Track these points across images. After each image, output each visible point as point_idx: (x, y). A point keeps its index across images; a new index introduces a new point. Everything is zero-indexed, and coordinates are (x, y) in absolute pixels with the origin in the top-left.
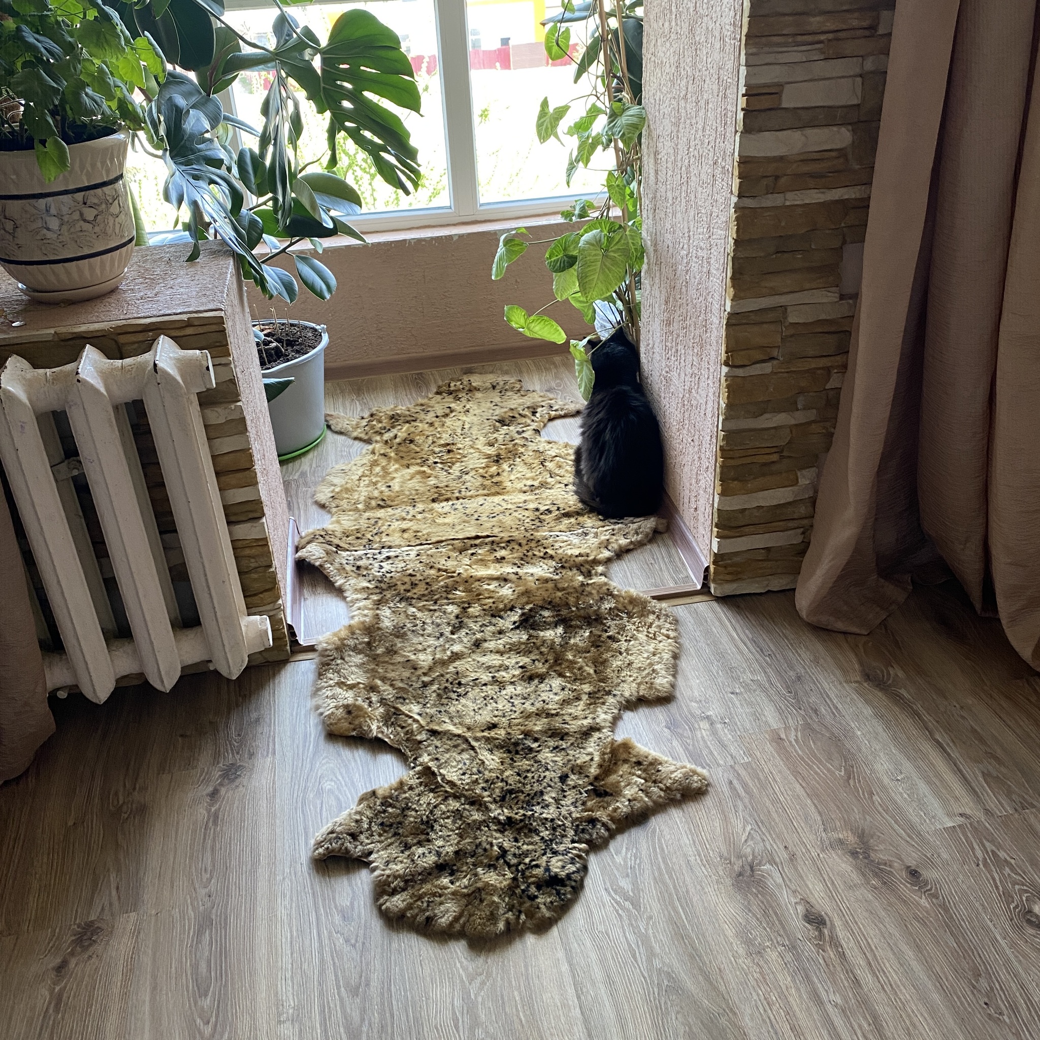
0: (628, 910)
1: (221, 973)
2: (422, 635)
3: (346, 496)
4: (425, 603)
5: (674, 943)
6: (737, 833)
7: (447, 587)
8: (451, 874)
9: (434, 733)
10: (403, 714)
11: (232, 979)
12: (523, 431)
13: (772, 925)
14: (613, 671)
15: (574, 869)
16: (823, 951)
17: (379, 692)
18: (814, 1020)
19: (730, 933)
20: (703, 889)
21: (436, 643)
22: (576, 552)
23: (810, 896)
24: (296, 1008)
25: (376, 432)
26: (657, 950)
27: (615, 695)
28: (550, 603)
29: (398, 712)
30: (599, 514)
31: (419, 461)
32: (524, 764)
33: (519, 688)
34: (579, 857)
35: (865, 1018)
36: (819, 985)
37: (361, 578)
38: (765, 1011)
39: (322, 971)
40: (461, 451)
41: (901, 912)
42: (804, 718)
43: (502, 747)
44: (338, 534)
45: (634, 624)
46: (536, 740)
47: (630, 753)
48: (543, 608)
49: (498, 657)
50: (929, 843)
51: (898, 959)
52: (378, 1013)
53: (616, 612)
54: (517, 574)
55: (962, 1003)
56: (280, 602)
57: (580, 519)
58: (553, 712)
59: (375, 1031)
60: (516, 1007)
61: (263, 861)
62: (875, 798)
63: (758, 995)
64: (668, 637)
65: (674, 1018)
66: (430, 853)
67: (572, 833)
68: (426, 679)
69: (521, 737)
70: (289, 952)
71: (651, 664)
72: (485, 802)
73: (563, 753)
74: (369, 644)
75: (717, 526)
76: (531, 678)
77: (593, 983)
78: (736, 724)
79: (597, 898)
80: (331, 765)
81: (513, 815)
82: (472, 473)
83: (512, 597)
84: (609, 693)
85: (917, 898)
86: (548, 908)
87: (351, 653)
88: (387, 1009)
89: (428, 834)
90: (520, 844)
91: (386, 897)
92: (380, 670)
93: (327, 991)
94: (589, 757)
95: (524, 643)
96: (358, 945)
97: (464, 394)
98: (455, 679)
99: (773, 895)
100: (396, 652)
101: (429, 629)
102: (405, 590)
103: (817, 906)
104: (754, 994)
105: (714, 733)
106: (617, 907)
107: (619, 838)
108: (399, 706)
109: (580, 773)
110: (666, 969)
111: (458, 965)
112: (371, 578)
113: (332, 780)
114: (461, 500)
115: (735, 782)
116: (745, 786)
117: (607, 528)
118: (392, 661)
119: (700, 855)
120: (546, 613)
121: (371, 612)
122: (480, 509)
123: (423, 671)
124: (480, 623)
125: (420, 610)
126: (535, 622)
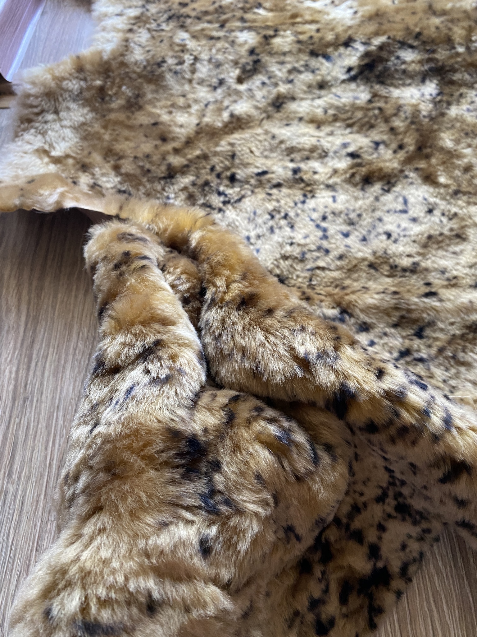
2: (190, 81)
4: (206, 25)
7: (246, 2)
21: (210, 97)
28: (418, 36)
33: (342, 198)
48: (403, 44)
49: (310, 130)
68: (176, 161)
74: (102, 90)
76: (367, 180)
83: (350, 23)
87: (73, 106)
95: (361, 109)
98: (227, 169)
100: (140, 108)
101: (203, 70)
118: (132, 122)
120: (409, 56)
121: (120, 35)
123: (176, 144)
124: (289, 66)
125: (194, 37)
126: (386, 69)
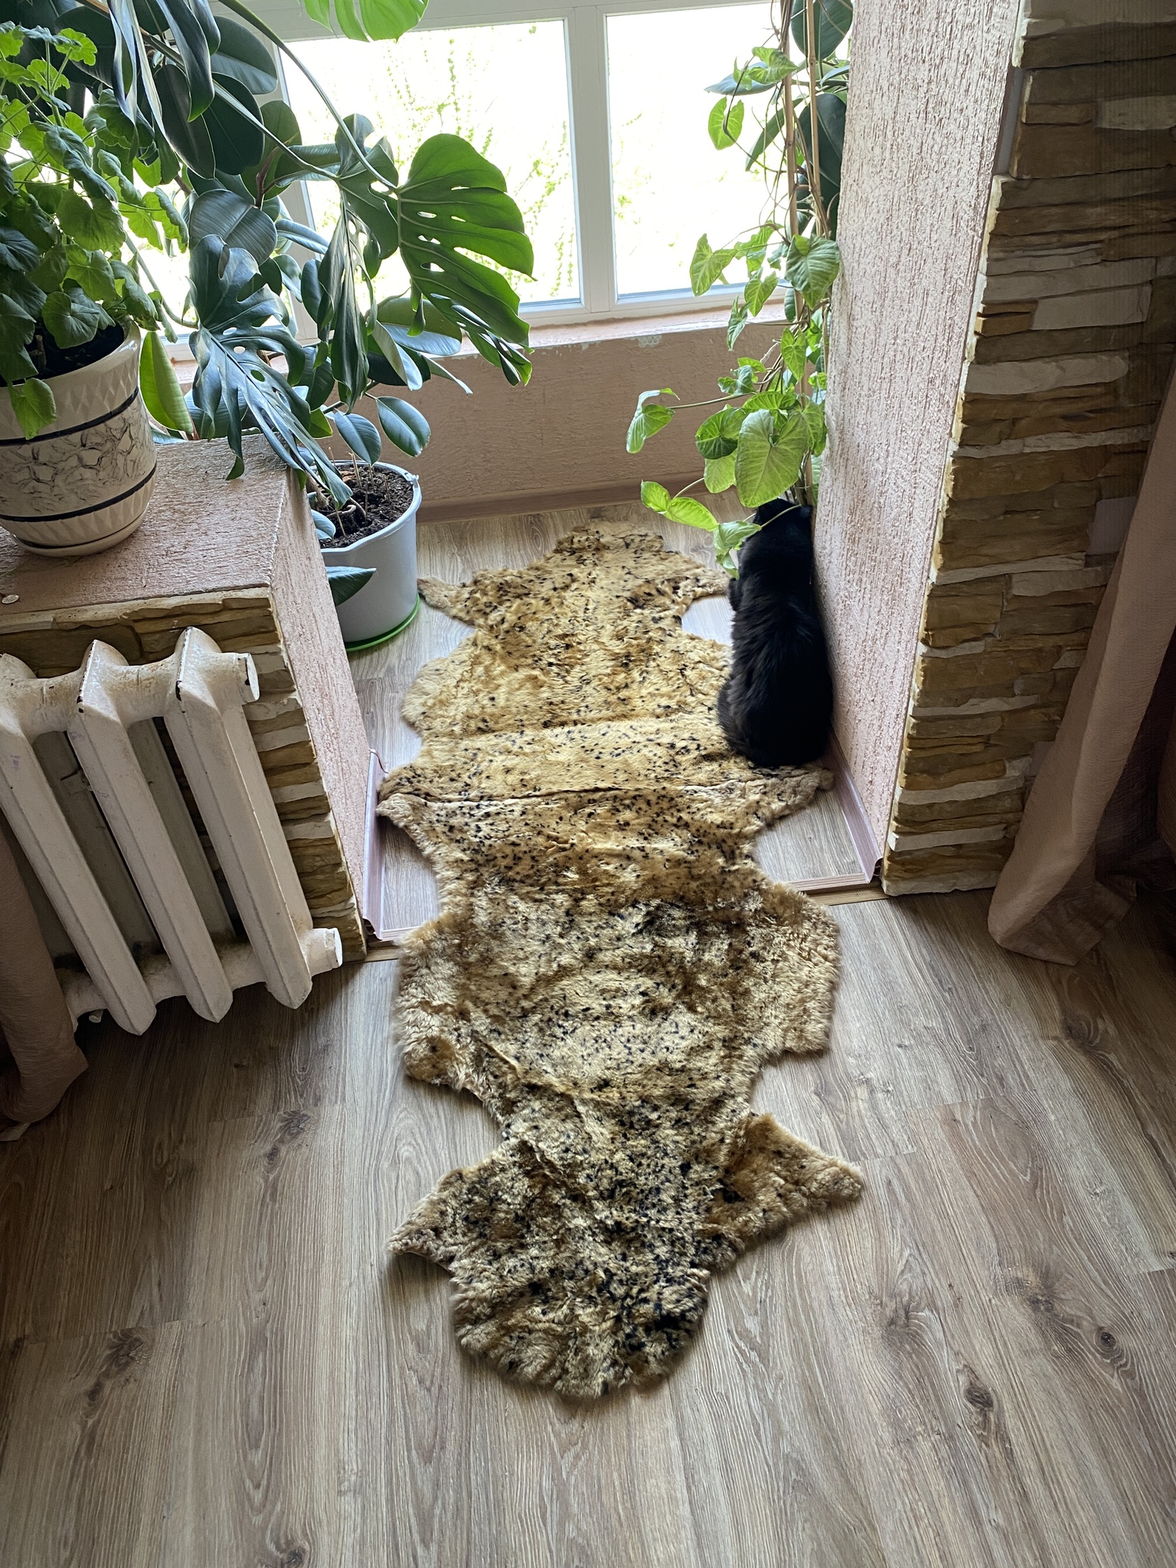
0: (754, 1364)
1: (275, 1416)
2: (525, 937)
3: (441, 712)
4: (530, 889)
5: (806, 1417)
6: (892, 1258)
7: (556, 865)
8: (545, 1302)
9: (533, 1089)
10: (498, 1056)
11: (288, 1426)
12: (661, 618)
13: (925, 1400)
14: (755, 1008)
15: (691, 1304)
16: (987, 1445)
17: (469, 1021)
18: (969, 1547)
19: (875, 1409)
20: (846, 1340)
21: (541, 950)
22: (717, 818)
23: (976, 1362)
24: (362, 1474)
25: (479, 611)
26: (786, 1426)
27: (755, 1045)
28: (682, 898)
29: (492, 1053)
30: (748, 758)
31: (530, 661)
32: (640, 1143)
33: (638, 1026)
34: (699, 1288)
35: (1031, 1548)
36: (978, 1496)
37: (454, 845)
38: (910, 1527)
39: (391, 1423)
40: (581, 647)
41: (1087, 1396)
42: (987, 1093)
43: (614, 1117)
44: (429, 773)
45: (784, 934)
46: (656, 1108)
47: (767, 1137)
48: (672, 905)
49: (613, 975)
50: (1128, 1294)
51: (1078, 1465)
52: (454, 1491)
53: (763, 916)
54: (642, 849)
55: (1150, 1537)
56: (353, 900)
57: (725, 764)
58: (678, 1065)
59: (449, 1515)
60: (615, 1494)
61: (328, 1258)
62: (1067, 1219)
63: (903, 1503)
64: (826, 958)
65: (800, 1528)
66: (522, 1265)
67: (692, 1251)
68: (526, 1004)
69: (638, 1103)
70: (353, 1392)
71: (803, 1001)
72: (590, 1198)
73: (686, 1130)
74: (459, 946)
75: (896, 819)
76: (654, 1012)
77: (707, 1470)
78: (902, 1093)
79: (718, 1344)
80: (410, 1121)
81: (624, 1221)
82: (595, 683)
83: (635, 886)
84: (748, 1041)
85: (1107, 1376)
86: (659, 1361)
87: (439, 961)
88: (464, 1486)
89: (523, 1237)
90: (628, 1264)
91: (469, 1327)
92: (473, 987)
93: (395, 1451)
94: (719, 1136)
95: (647, 957)
96: (435, 1390)
97: (590, 555)
98: (562, 1008)
99: (930, 1357)
100: (492, 961)
101: (533, 929)
102: (506, 867)
103: (983, 1378)
104: (899, 1503)
105: (874, 1106)
106: (741, 1359)
107: (749, 1259)
108: (493, 1043)
109: (707, 1163)
110: (794, 1455)
111: (549, 1428)
112: (466, 846)
113: (410, 1144)
114: (579, 726)
115: (895, 1182)
116: (907, 1189)
117: (758, 782)
118: (488, 974)
119: (845, 1290)
120: (677, 913)
121: (464, 899)
122: (602, 742)
123: (524, 991)
124: (595, 924)
125: (522, 899)
126: (662, 924)
